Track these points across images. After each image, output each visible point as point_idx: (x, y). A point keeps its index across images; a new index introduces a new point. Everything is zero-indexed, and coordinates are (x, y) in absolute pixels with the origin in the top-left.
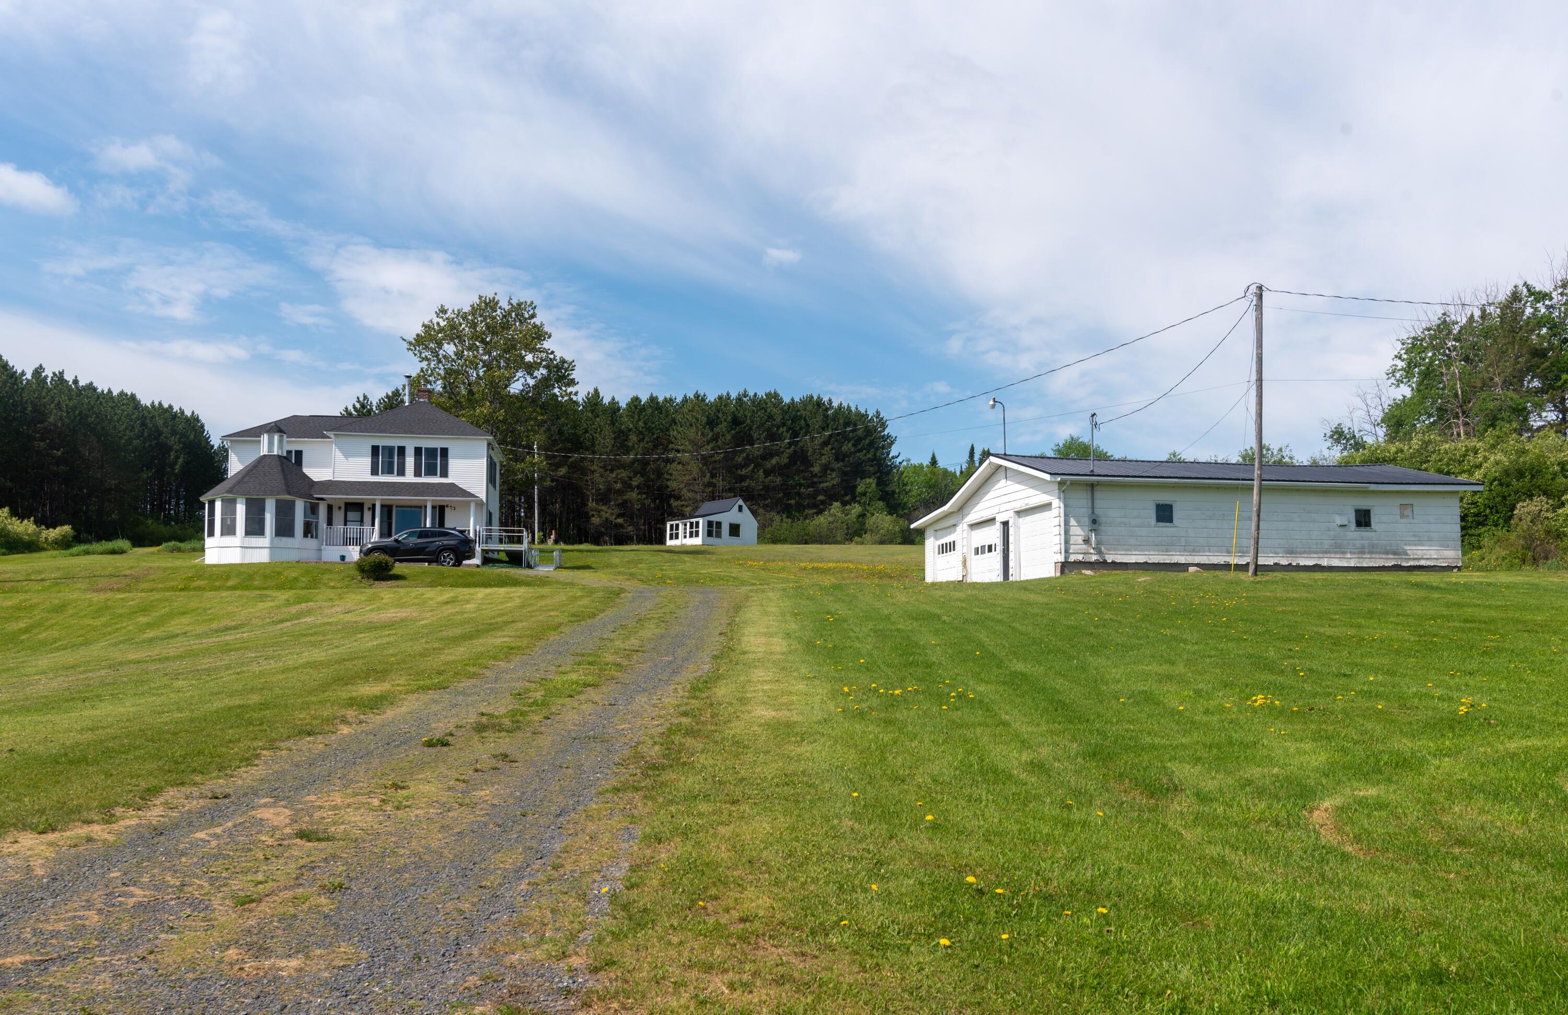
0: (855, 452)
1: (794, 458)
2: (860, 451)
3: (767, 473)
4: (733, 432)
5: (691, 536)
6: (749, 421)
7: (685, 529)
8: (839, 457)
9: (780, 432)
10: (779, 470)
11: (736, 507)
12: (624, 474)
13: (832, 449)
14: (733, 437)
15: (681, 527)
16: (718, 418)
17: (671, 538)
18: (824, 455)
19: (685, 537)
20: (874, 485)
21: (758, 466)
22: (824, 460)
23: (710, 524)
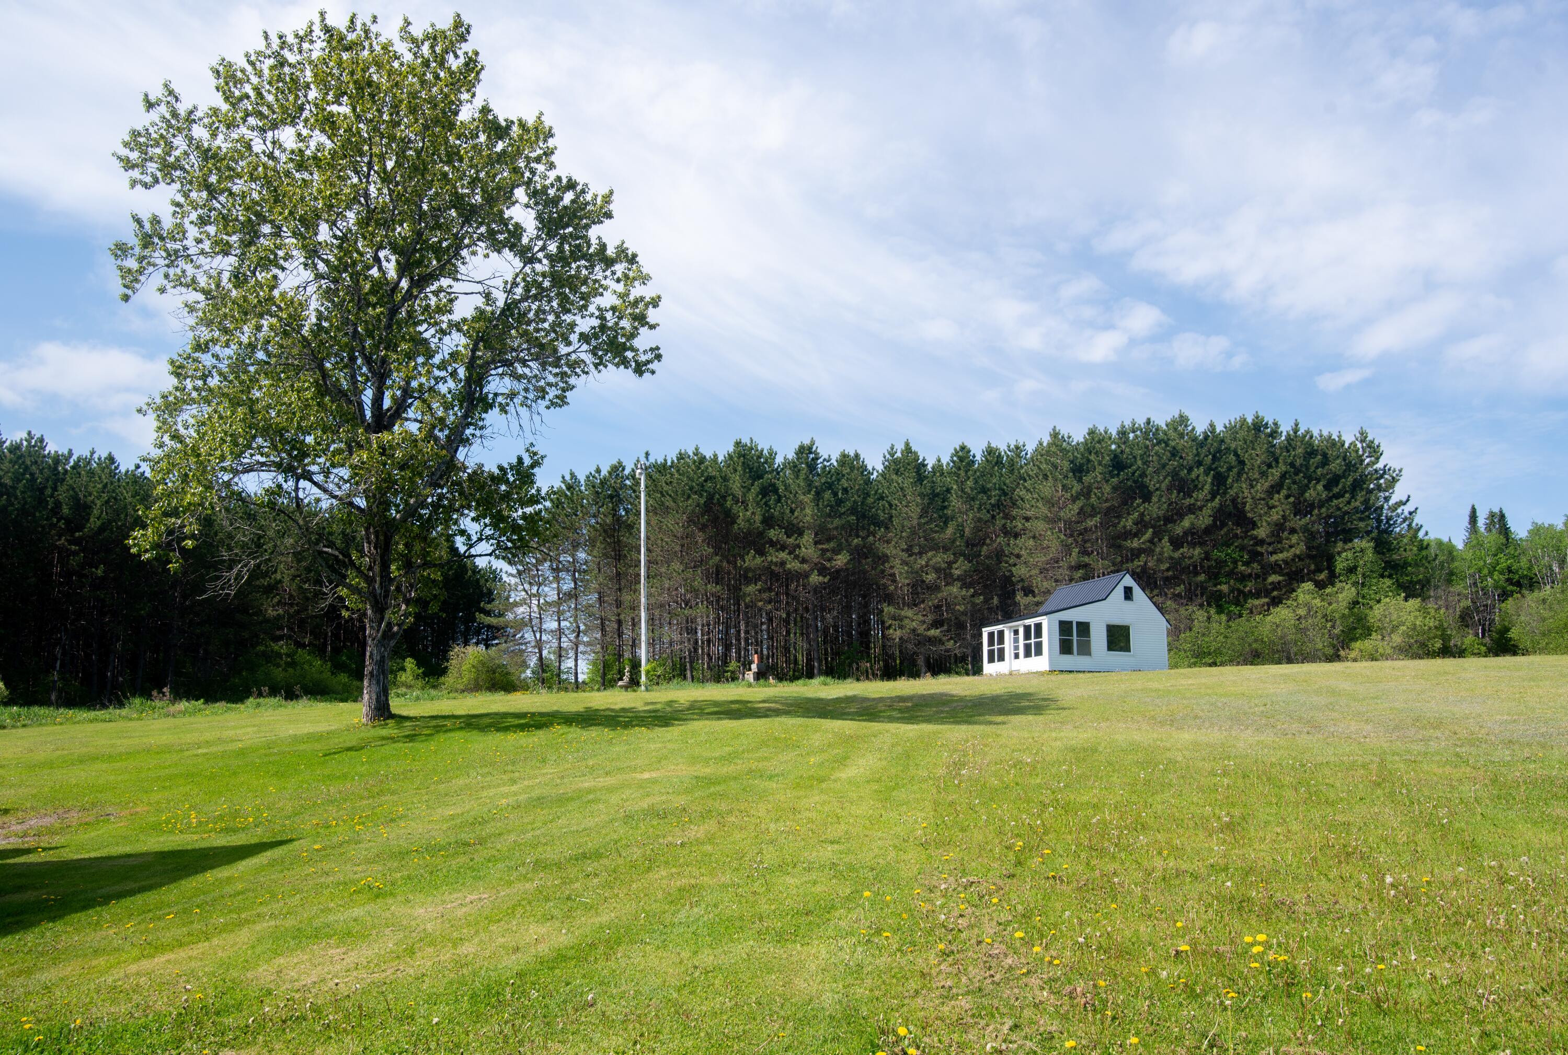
0: (1330, 499)
1: (1221, 516)
2: (1337, 496)
3: (1176, 543)
4: (1115, 480)
5: (1028, 654)
6: (1139, 463)
7: (1016, 640)
8: (1301, 508)
9: (1193, 475)
10: (1194, 537)
11: (1119, 592)
12: (939, 559)
13: (1287, 497)
14: (1115, 489)
15: (1008, 636)
16: (1089, 461)
17: (991, 660)
18: (1274, 507)
19: (1017, 656)
20: (1370, 555)
21: (1158, 535)
22: (1275, 516)
23: (1065, 627)
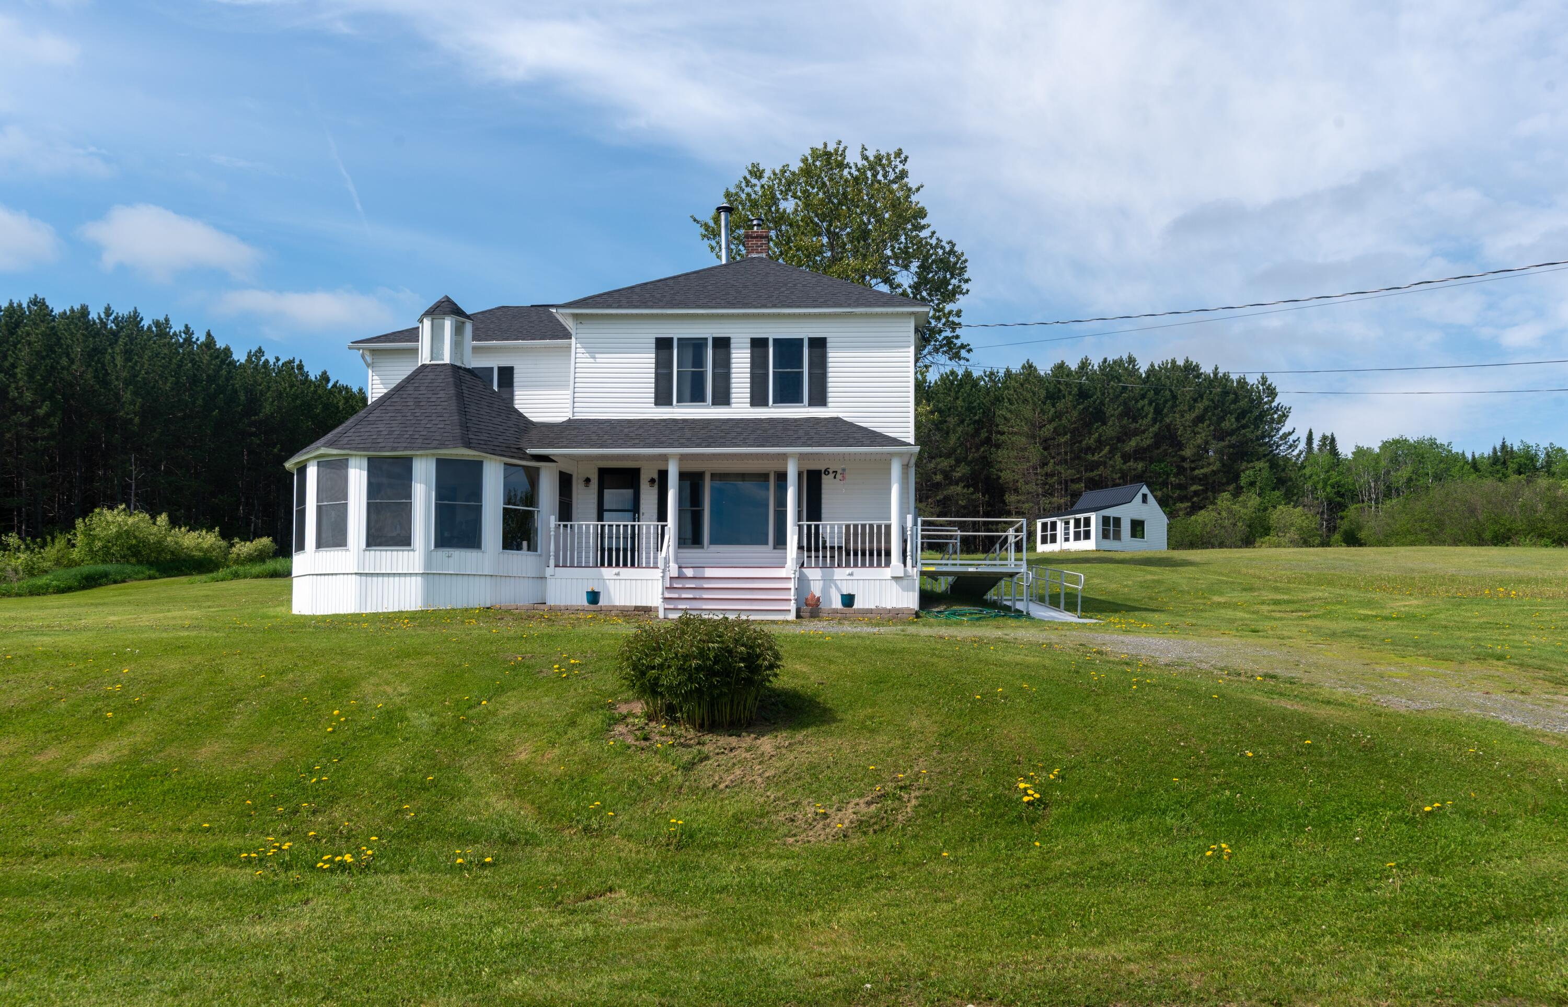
0: (1238, 429)
1: (1159, 439)
2: (1244, 427)
3: (1126, 458)
4: (1081, 407)
5: (1077, 537)
6: (1099, 394)
7: (1067, 529)
8: (1220, 435)
9: (1139, 405)
10: (1138, 454)
11: (1139, 496)
12: (945, 463)
13: (1209, 426)
14: (1080, 414)
15: (1060, 526)
16: (1060, 391)
17: (1044, 541)
18: (1199, 433)
19: (1067, 540)
20: (1265, 473)
21: (1113, 451)
22: (1199, 440)
23: (1106, 520)
